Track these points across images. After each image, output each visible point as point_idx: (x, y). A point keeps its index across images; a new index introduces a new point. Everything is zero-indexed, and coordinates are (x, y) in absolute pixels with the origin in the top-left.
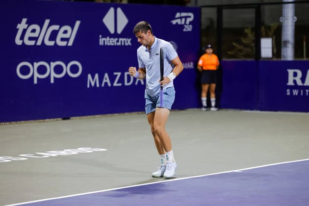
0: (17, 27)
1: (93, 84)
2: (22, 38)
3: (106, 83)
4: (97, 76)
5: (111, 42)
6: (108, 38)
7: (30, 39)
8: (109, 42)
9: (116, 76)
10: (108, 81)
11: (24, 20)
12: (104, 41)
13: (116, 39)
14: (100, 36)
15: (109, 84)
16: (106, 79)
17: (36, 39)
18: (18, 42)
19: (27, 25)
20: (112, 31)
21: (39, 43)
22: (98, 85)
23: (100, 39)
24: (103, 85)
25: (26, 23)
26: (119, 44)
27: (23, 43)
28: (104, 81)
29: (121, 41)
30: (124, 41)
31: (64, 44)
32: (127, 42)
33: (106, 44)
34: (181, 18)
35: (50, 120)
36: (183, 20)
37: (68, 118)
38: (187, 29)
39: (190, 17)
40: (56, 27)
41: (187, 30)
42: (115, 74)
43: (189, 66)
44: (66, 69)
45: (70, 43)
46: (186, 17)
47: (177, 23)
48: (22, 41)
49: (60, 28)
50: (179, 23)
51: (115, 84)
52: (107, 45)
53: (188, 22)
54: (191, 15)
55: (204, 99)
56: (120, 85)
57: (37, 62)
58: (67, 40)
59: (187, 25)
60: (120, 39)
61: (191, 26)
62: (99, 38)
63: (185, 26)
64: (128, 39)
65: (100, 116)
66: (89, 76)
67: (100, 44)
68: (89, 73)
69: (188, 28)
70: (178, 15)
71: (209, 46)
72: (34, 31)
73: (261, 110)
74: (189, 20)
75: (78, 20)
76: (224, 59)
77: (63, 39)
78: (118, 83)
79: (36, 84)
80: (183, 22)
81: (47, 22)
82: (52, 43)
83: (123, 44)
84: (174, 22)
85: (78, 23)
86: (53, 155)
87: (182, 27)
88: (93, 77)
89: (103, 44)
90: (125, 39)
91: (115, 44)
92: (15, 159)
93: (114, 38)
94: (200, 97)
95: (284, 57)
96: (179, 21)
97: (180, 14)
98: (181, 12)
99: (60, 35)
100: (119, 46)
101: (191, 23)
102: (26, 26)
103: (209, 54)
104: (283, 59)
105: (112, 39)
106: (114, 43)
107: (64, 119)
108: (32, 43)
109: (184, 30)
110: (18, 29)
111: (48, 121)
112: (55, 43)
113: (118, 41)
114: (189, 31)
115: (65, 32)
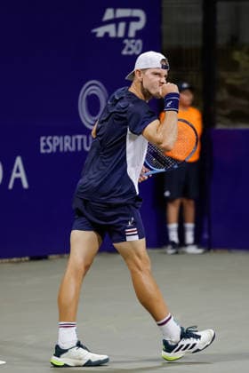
34: (116, 21)
36: (122, 26)
38: (130, 49)
39: (137, 19)
41: (130, 53)
46: (128, 20)
47: (107, 34)
50: (112, 34)
53: (132, 34)
59: (130, 39)
61: (139, 42)
63: (126, 41)
69: (134, 48)
70: (109, 14)
74: (135, 27)
80: (121, 34)
84: (100, 32)
96: (110, 29)
97: (115, 13)
101: (139, 34)
109: (125, 52)
114: (134, 55)
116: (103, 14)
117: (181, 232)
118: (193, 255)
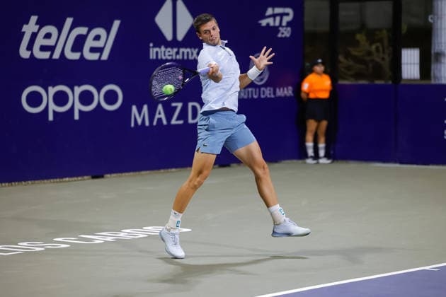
0: (23, 30)
1: (139, 121)
2: (30, 47)
3: (160, 120)
4: (145, 108)
5: (167, 54)
6: (163, 48)
7: (43, 48)
8: (165, 55)
9: (176, 107)
10: (163, 116)
11: (34, 19)
12: (157, 53)
13: (175, 50)
14: (151, 45)
15: (165, 122)
16: (160, 114)
17: (51, 49)
18: (24, 54)
19: (38, 27)
20: (169, 37)
21: (56, 55)
22: (147, 123)
23: (151, 50)
24: (155, 123)
25: (37, 24)
26: (179, 57)
27: (32, 54)
28: (157, 116)
29: (183, 53)
30: (188, 53)
31: (95, 56)
32: (192, 54)
33: (159, 57)
35: (73, 179)
36: (278, 19)
37: (102, 177)
38: (283, 34)
39: (287, 14)
40: (82, 30)
41: (283, 36)
42: (174, 104)
43: (286, 92)
44: (99, 98)
45: (105, 56)
46: (282, 15)
47: (268, 24)
48: (29, 53)
49: (89, 32)
50: (272, 24)
51: (174, 122)
52: (162, 59)
53: (284, 23)
54: (289, 10)
55: (310, 144)
56: (181, 122)
57: (54, 86)
58: (100, 50)
59: (283, 27)
60: (182, 50)
61: (289, 29)
62: (149, 47)
63: (280, 29)
64: (193, 50)
65: (148, 172)
66: (134, 109)
67: (151, 57)
68: (134, 104)
69: (285, 33)
70: (269, 11)
71: (320, 61)
72: (48, 36)
73: (402, 162)
74: (286, 19)
75: (117, 19)
76: (341, 82)
77: (93, 50)
78: (178, 119)
79: (51, 122)
80: (277, 23)
81: (69, 21)
82: (76, 56)
83: (185, 57)
84: (264, 22)
85: (117, 24)
86: (109, 239)
87: (275, 30)
88: (140, 111)
89: (155, 57)
90: (189, 50)
91: (174, 57)
92: (49, 246)
93: (172, 47)
94: (303, 141)
95: (436, 78)
96: (270, 21)
97: (273, 10)
98: (274, 6)
99: (90, 43)
100: (179, 60)
101: (289, 24)
102: (36, 28)
103: (318, 73)
104: (433, 82)
105: (169, 49)
106: (172, 55)
107: (94, 177)
108: (46, 55)
109: (280, 35)
110: (24, 33)
111: (69, 181)
112: (82, 56)
113: (177, 53)
114: (285, 37)
115: (97, 38)
116: (266, 10)
117: (316, 149)
118: (324, 164)
